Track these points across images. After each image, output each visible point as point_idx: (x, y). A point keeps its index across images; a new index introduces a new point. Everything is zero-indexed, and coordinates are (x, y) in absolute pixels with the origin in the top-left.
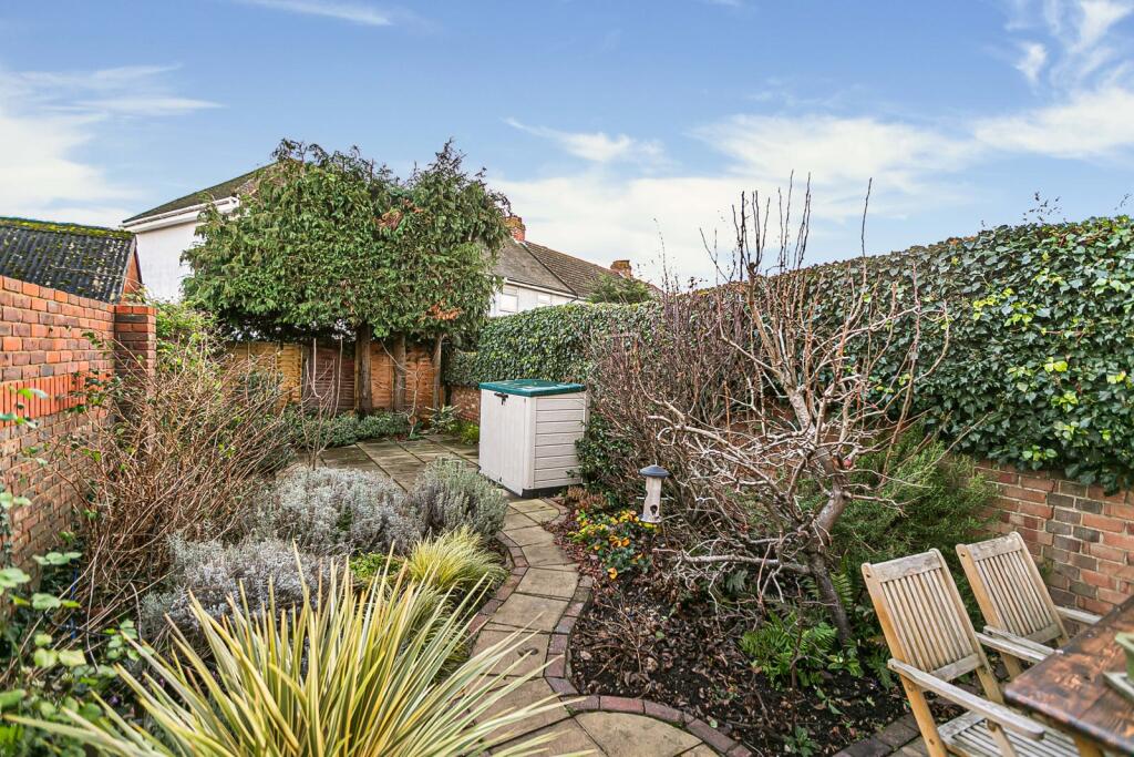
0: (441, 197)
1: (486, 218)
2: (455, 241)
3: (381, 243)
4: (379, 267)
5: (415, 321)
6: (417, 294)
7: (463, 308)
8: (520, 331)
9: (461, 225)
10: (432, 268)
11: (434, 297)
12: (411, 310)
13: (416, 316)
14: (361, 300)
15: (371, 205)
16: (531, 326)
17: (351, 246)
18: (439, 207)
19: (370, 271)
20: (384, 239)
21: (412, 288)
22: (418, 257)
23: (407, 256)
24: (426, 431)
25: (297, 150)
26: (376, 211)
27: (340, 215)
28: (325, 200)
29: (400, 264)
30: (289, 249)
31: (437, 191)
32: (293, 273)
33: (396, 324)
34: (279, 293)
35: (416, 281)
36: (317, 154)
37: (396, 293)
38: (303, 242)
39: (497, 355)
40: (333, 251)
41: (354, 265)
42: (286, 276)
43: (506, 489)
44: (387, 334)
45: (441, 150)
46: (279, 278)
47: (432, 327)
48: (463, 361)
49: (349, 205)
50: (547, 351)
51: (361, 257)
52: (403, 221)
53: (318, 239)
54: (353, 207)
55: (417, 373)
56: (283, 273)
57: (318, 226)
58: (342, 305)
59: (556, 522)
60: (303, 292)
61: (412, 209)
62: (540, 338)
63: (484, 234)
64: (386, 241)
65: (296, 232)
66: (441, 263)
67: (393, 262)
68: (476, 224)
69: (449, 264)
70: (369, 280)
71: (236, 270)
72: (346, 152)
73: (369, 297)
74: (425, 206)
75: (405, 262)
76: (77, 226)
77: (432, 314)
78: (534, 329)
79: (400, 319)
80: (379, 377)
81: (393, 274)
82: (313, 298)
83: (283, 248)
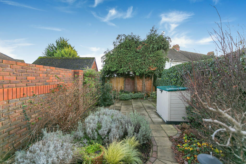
0: (151, 40)
1: (163, 43)
2: (155, 50)
3: (137, 53)
4: (137, 59)
5: (145, 71)
6: (146, 64)
7: (157, 67)
8: (171, 72)
9: (157, 46)
10: (149, 58)
11: (150, 65)
12: (144, 68)
13: (146, 70)
14: (133, 67)
15: (135, 45)
16: (174, 70)
17: (131, 55)
18: (151, 43)
19: (135, 60)
20: (138, 52)
21: (144, 63)
22: (146, 55)
23: (143, 56)
24: (149, 98)
25: (121, 36)
26: (136, 46)
27: (129, 48)
28: (125, 46)
29: (142, 58)
30: (118, 57)
31: (150, 39)
32: (119, 62)
33: (141, 72)
34: (117, 67)
35: (146, 61)
36: (124, 36)
37: (141, 65)
38: (121, 55)
39: (165, 79)
40: (127, 56)
41: (131, 59)
42: (118, 63)
43: (162, 119)
44: (139, 74)
45: (152, 29)
46: (117, 63)
47: (150, 72)
48: (158, 80)
49: (130, 46)
50: (178, 77)
51: (133, 57)
52: (142, 47)
53: (124, 54)
54: (131, 46)
55: (148, 83)
56: (117, 62)
57: (124, 51)
58: (129, 68)
59: (175, 137)
60: (121, 66)
61: (144, 44)
62: (176, 73)
63: (163, 47)
64: (139, 53)
65: (120, 53)
66: (151, 56)
67: (140, 57)
68: (161, 45)
69: (154, 56)
70: (135, 62)
71: (109, 63)
72: (130, 35)
73: (134, 66)
74: (147, 43)
75: (143, 57)
76: (87, 58)
77: (150, 69)
78: (175, 71)
79: (142, 71)
80: (140, 84)
81: (140, 60)
82: (123, 67)
83: (117, 57)
